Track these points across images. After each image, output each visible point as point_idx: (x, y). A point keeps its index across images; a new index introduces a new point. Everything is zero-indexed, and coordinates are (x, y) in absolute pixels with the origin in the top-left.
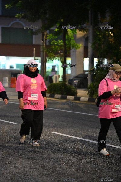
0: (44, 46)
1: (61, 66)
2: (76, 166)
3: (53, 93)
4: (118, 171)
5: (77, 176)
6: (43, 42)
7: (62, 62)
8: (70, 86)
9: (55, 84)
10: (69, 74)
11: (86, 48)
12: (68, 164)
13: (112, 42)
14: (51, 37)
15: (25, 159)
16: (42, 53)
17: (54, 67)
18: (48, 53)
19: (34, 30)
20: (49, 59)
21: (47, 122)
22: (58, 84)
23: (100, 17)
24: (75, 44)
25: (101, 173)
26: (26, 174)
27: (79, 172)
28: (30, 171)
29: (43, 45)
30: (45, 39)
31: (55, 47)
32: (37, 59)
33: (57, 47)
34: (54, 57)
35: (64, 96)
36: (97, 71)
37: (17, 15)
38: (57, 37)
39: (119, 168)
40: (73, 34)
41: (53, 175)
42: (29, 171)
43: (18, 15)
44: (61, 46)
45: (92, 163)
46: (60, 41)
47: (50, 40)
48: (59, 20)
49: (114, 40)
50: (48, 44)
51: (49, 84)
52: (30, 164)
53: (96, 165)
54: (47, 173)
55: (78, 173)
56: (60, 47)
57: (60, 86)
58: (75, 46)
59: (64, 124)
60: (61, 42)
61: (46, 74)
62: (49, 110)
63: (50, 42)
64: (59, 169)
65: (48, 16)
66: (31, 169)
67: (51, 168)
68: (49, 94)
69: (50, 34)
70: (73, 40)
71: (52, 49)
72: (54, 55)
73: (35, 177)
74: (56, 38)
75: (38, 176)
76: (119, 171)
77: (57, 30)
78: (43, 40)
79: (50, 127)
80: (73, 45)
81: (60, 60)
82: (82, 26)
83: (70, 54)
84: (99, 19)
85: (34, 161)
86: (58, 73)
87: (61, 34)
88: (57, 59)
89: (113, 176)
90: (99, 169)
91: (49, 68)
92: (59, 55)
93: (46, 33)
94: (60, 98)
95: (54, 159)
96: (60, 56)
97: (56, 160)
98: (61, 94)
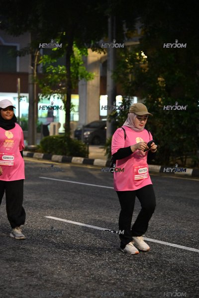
0: (35, 75)
1: (63, 108)
2: (85, 271)
3: (49, 153)
4: (152, 279)
5: (87, 288)
6: (32, 68)
7: (64, 102)
8: (77, 140)
9: (53, 137)
10: (76, 122)
11: (103, 79)
12: (72, 268)
13: (145, 70)
14: (45, 61)
15: (2, 261)
16: (31, 87)
17: (51, 110)
18: (40, 86)
19: (18, 49)
20: (43, 96)
21: (39, 199)
22: (57, 137)
23: (125, 30)
24: (85, 71)
25: (125, 283)
26: (3, 285)
27: (90, 282)
28: (10, 281)
29: (33, 74)
30: (36, 64)
31: (52, 77)
32: (24, 97)
33: (56, 76)
34: (51, 94)
35: (67, 157)
36: (120, 117)
38: (55, 61)
39: (155, 274)
40: (83, 55)
42: (7, 281)
44: (63, 75)
45: (111, 267)
46: (61, 66)
47: (44, 65)
48: (59, 33)
49: (148, 67)
50: (41, 72)
51: (44, 138)
52: (9, 269)
53: (117, 269)
54: (37, 284)
55: (87, 283)
56: (61, 77)
57: (61, 142)
58: (86, 75)
59: (67, 202)
60: (63, 69)
61: (38, 121)
62: (42, 180)
63: (44, 68)
64: (57, 277)
65: (40, 25)
66: (12, 277)
67: (44, 276)
68: (43, 155)
69: (44, 56)
70: (82, 65)
71: (48, 80)
72: (52, 89)
73: (18, 290)
74: (55, 63)
75: (22, 288)
76: (155, 280)
78: (33, 65)
79: (43, 209)
80: (82, 73)
81: (61, 98)
82: (97, 43)
83: (77, 88)
84: (125, 33)
85: (16, 264)
86: (57, 119)
87: (63, 56)
88: (56, 97)
89: (145, 288)
90: (122, 276)
92: (59, 90)
93: (37, 54)
94: (60, 161)
95: (49, 260)
96: (60, 92)
97: (53, 262)
98: (62, 155)
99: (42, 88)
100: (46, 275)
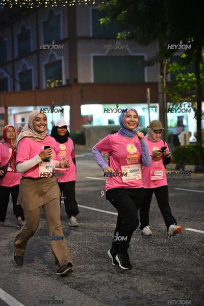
0: (165, 85)
1: (193, 116)
3: (182, 163)
6: (161, 77)
7: (194, 110)
9: (184, 147)
14: (174, 69)
15: (147, 275)
16: (160, 96)
17: (180, 119)
18: (170, 95)
19: (146, 58)
20: (173, 105)
21: (176, 211)
22: (189, 146)
26: (151, 300)
28: (157, 295)
29: (163, 83)
30: (165, 73)
31: (182, 85)
33: (186, 84)
34: (181, 102)
35: (200, 167)
37: (119, 34)
38: (185, 68)
41: (196, 301)
42: (154, 295)
43: (120, 36)
44: (193, 82)
46: (191, 74)
47: (173, 73)
50: (169, 80)
51: (174, 149)
52: (155, 283)
56: (191, 85)
57: (193, 151)
60: (192, 76)
61: (168, 131)
62: (178, 191)
65: (168, 33)
66: (158, 291)
68: (175, 165)
69: (173, 63)
71: (178, 88)
72: (182, 98)
74: (184, 70)
77: (184, 56)
78: (162, 74)
79: (181, 221)
81: (192, 106)
85: (162, 278)
86: (187, 128)
87: (192, 63)
88: (187, 105)
91: (172, 120)
92: (189, 98)
93: (166, 62)
94: (193, 171)
95: (193, 274)
96: (190, 100)
97: (198, 276)
98: (195, 165)
99: (172, 97)
100: (193, 289)
